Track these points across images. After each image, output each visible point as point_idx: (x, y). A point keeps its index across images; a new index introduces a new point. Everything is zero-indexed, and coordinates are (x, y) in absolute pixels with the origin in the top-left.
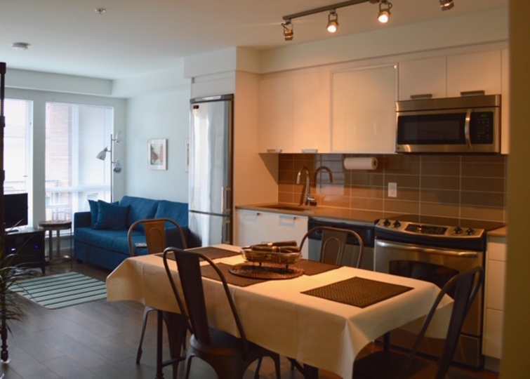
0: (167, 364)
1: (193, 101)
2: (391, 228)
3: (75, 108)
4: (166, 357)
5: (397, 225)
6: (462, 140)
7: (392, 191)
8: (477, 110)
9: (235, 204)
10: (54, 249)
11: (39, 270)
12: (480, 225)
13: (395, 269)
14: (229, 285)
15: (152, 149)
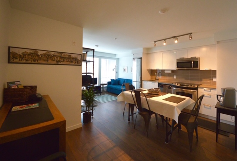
0: (131, 115)
1: (133, 59)
2: (176, 85)
3: (108, 60)
4: (130, 114)
5: (175, 84)
6: (191, 67)
7: (175, 77)
8: (194, 61)
9: (142, 80)
10: (103, 89)
11: (99, 94)
12: (196, 85)
13: (178, 93)
14: (147, 98)
15: (124, 68)
